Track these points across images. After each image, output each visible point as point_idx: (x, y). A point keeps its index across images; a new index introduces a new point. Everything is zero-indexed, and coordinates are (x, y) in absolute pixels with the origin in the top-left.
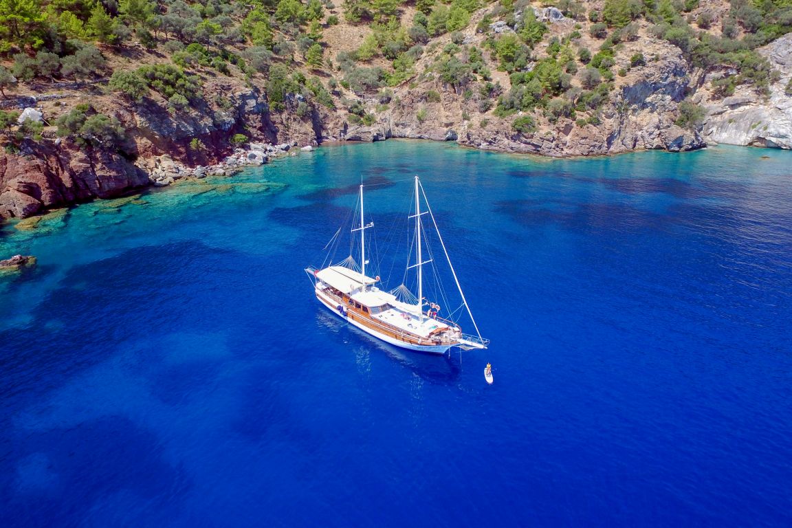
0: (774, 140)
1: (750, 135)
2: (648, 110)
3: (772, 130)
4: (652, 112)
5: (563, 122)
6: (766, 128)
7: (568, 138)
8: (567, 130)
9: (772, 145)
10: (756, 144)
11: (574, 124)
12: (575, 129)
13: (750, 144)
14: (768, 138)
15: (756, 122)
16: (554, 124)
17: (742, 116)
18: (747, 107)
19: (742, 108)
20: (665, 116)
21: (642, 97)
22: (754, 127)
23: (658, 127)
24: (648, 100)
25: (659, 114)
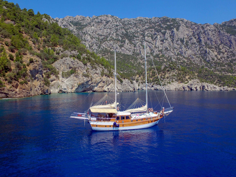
0: (64, 90)
1: (58, 89)
2: (37, 80)
3: (63, 87)
4: (38, 81)
5: (14, 83)
6: (61, 87)
7: (17, 90)
8: (16, 87)
9: (63, 92)
10: (60, 92)
11: (19, 83)
12: (20, 86)
13: (59, 92)
14: (62, 90)
15: (59, 86)
16: (11, 84)
17: (54, 84)
18: (55, 81)
19: (54, 81)
20: (42, 82)
21: (34, 75)
22: (58, 87)
23: (40, 87)
24: (36, 76)
25: (40, 81)
